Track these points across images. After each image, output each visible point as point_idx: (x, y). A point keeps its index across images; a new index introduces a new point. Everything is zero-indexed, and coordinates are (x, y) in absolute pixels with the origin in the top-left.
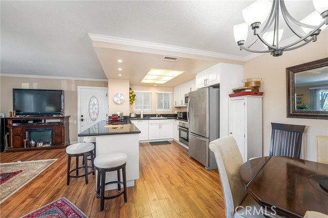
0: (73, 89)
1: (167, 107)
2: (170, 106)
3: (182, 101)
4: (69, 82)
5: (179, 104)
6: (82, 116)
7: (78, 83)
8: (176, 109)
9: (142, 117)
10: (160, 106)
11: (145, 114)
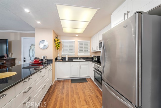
0: (18, 39)
1: (86, 51)
2: (89, 51)
3: (97, 47)
4: (16, 34)
5: (95, 50)
6: (25, 58)
7: (22, 35)
8: (93, 53)
9: (67, 59)
10: (81, 51)
11: (69, 57)
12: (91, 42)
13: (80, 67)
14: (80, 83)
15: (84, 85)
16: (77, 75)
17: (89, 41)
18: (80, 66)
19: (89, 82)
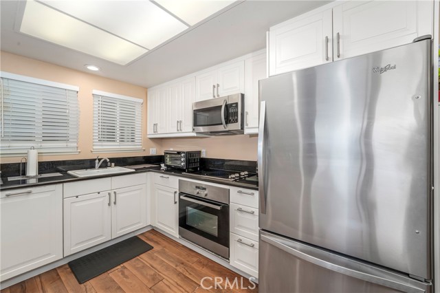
1: (127, 136)
2: (138, 136)
3: (179, 122)
11: (44, 160)
12: (145, 104)
13: (112, 201)
14: (125, 264)
15: (144, 266)
16: (102, 236)
17: (141, 101)
18: (113, 195)
19: (156, 248)
